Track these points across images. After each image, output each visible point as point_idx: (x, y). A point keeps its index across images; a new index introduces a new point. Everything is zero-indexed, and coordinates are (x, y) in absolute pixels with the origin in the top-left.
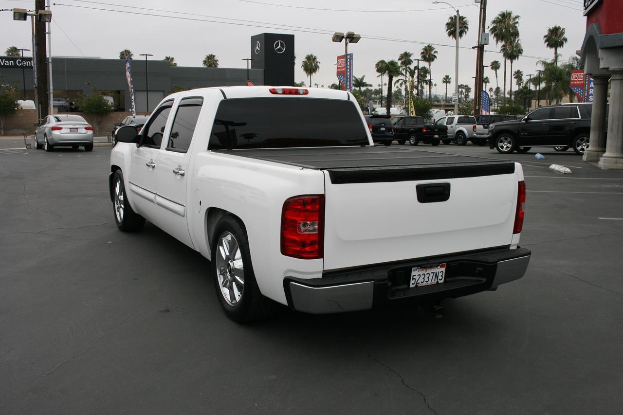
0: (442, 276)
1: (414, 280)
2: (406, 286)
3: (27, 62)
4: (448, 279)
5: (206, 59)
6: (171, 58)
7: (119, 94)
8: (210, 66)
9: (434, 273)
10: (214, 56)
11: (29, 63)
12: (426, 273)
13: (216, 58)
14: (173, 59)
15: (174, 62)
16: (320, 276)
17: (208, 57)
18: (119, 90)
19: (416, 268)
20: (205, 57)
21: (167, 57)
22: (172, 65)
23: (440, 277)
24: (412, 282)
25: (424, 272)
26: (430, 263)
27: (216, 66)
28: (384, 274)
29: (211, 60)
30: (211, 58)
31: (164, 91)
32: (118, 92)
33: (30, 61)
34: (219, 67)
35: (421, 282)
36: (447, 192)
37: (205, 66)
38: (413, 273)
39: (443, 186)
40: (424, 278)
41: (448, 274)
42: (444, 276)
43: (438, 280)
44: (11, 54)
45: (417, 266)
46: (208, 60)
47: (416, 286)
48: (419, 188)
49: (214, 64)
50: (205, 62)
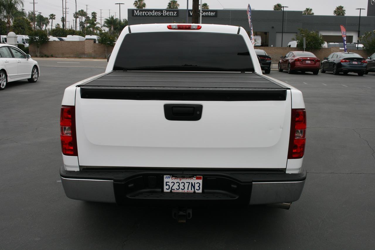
0: (199, 186)
1: (168, 186)
2: (160, 190)
3: (206, 13)
4: (205, 191)
5: (336, 9)
6: (310, 9)
7: (266, 34)
8: (339, 14)
9: (189, 183)
10: (342, 7)
11: (207, 14)
12: (180, 182)
13: (344, 9)
14: (311, 10)
15: (312, 12)
16: (77, 169)
17: (338, 8)
18: (266, 31)
19: (169, 176)
20: (336, 8)
21: (307, 9)
22: (310, 14)
23: (197, 187)
24: (165, 187)
25: (178, 180)
26: (184, 173)
27: (344, 15)
28: (121, 176)
29: (340, 11)
30: (340, 9)
31: (297, 33)
32: (266, 33)
33: (208, 12)
34: (345, 15)
35: (176, 189)
36: (198, 113)
37: (335, 15)
38: (166, 180)
39: (194, 107)
40: (179, 186)
41: (205, 186)
42: (201, 186)
43: (196, 190)
44: (203, 8)
45: (170, 175)
46: (338, 10)
47: (171, 191)
48: (166, 107)
49: (342, 13)
50: (335, 12)
